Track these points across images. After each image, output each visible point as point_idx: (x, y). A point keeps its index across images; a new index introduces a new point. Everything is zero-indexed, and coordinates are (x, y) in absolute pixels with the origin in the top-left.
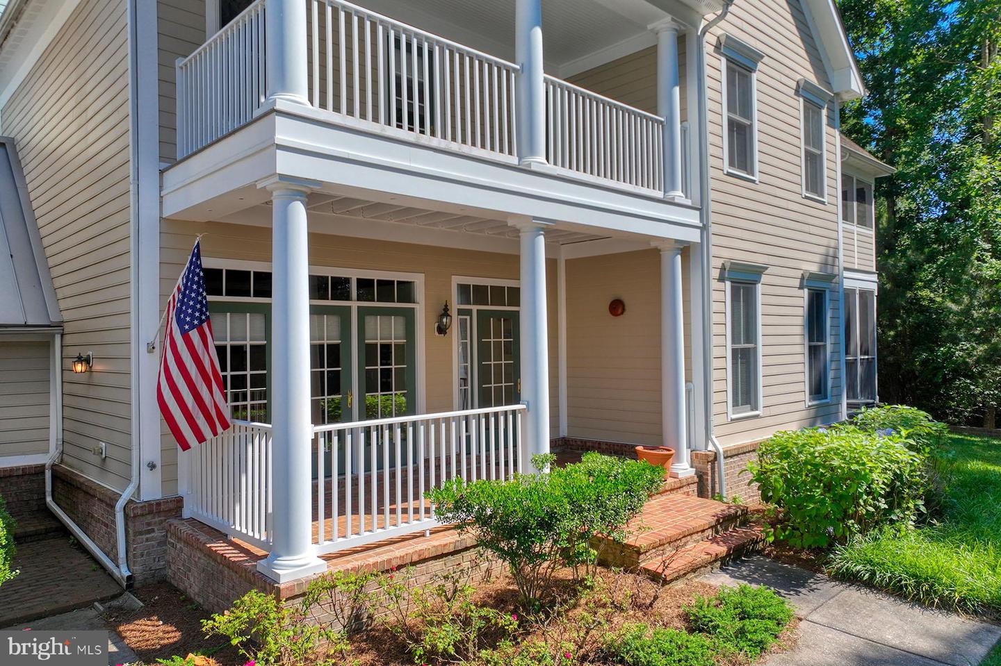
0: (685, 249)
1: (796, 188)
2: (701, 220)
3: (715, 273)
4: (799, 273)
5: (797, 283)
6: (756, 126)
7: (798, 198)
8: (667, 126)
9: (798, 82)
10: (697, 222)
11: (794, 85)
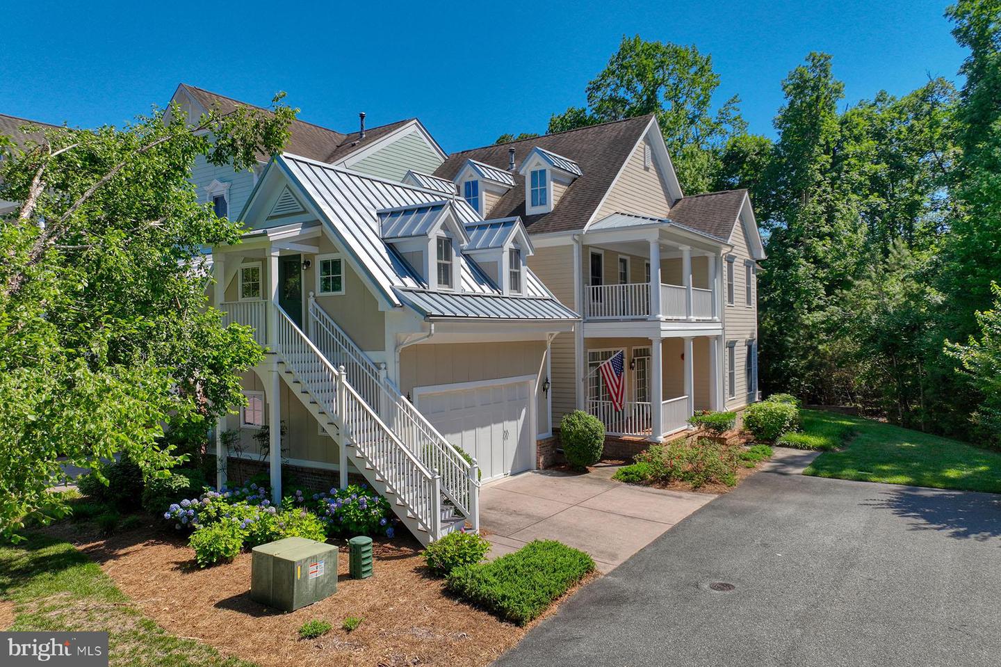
0: (717, 338)
1: (744, 304)
2: (722, 326)
3: (725, 345)
4: (745, 340)
5: (744, 344)
6: (734, 283)
7: (744, 309)
8: (713, 293)
9: (744, 260)
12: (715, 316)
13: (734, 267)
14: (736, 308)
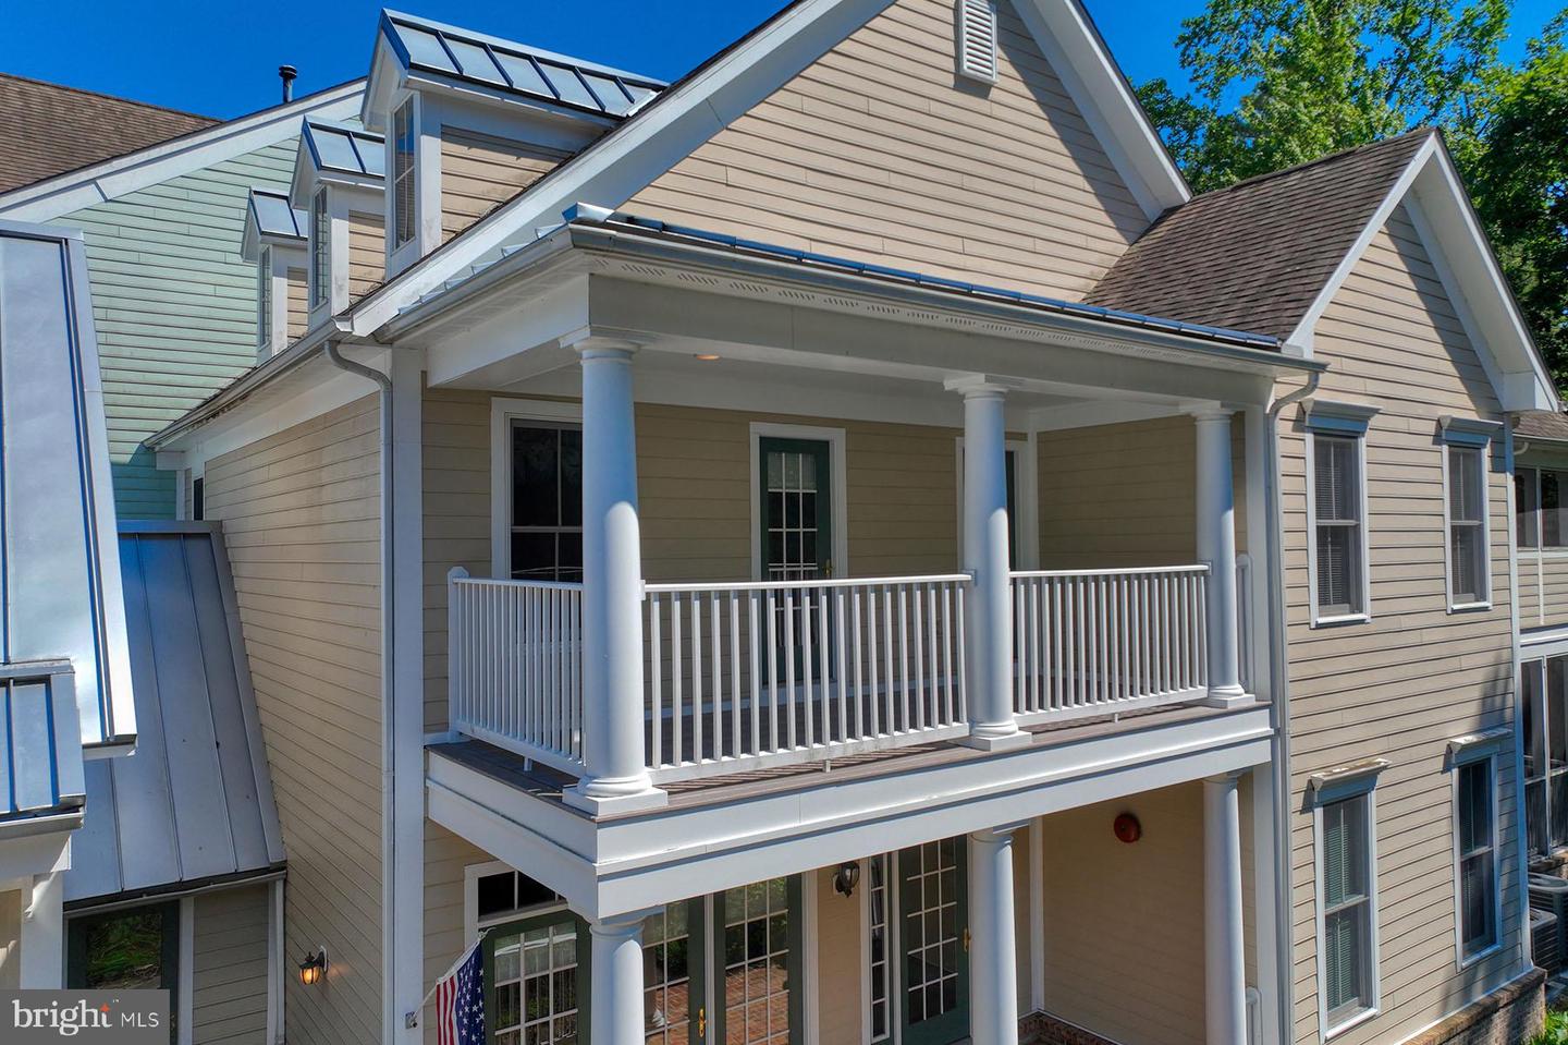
0: (1244, 780)
1: (1438, 602)
2: (1272, 725)
3: (1296, 801)
4: (1442, 748)
5: (1439, 764)
6: (1366, 523)
7: (1441, 618)
8: (1215, 578)
9: (1439, 421)
10: (1266, 729)
11: (1431, 427)
12: (1225, 680)
13: (1364, 453)
14: (1374, 626)
